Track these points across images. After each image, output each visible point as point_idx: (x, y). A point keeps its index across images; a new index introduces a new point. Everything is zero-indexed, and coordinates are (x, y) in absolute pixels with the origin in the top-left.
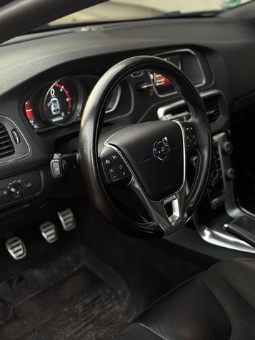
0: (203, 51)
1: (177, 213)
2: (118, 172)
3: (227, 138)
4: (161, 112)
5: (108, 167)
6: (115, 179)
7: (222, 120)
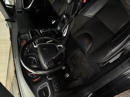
0: (19, 35)
1: (61, 46)
2: (51, 63)
3: (41, 29)
4: (35, 47)
5: (50, 65)
6: (53, 63)
7: (37, 30)
